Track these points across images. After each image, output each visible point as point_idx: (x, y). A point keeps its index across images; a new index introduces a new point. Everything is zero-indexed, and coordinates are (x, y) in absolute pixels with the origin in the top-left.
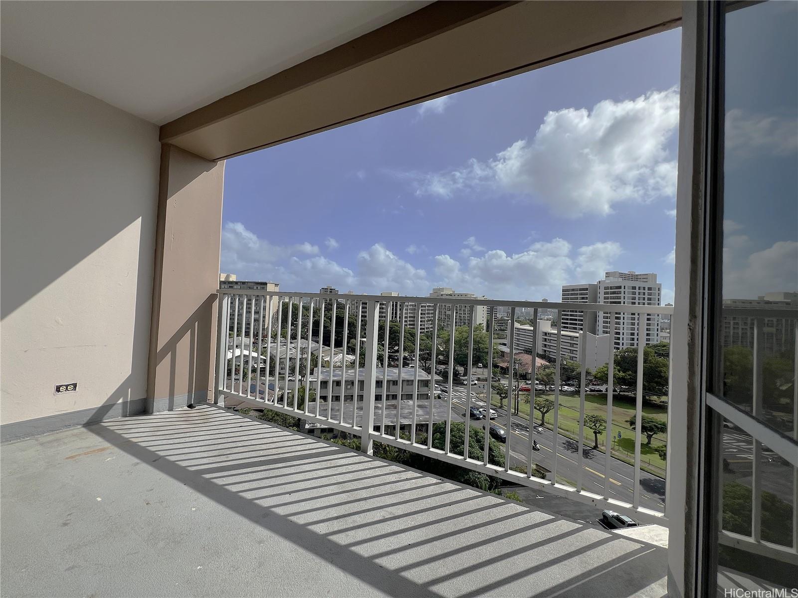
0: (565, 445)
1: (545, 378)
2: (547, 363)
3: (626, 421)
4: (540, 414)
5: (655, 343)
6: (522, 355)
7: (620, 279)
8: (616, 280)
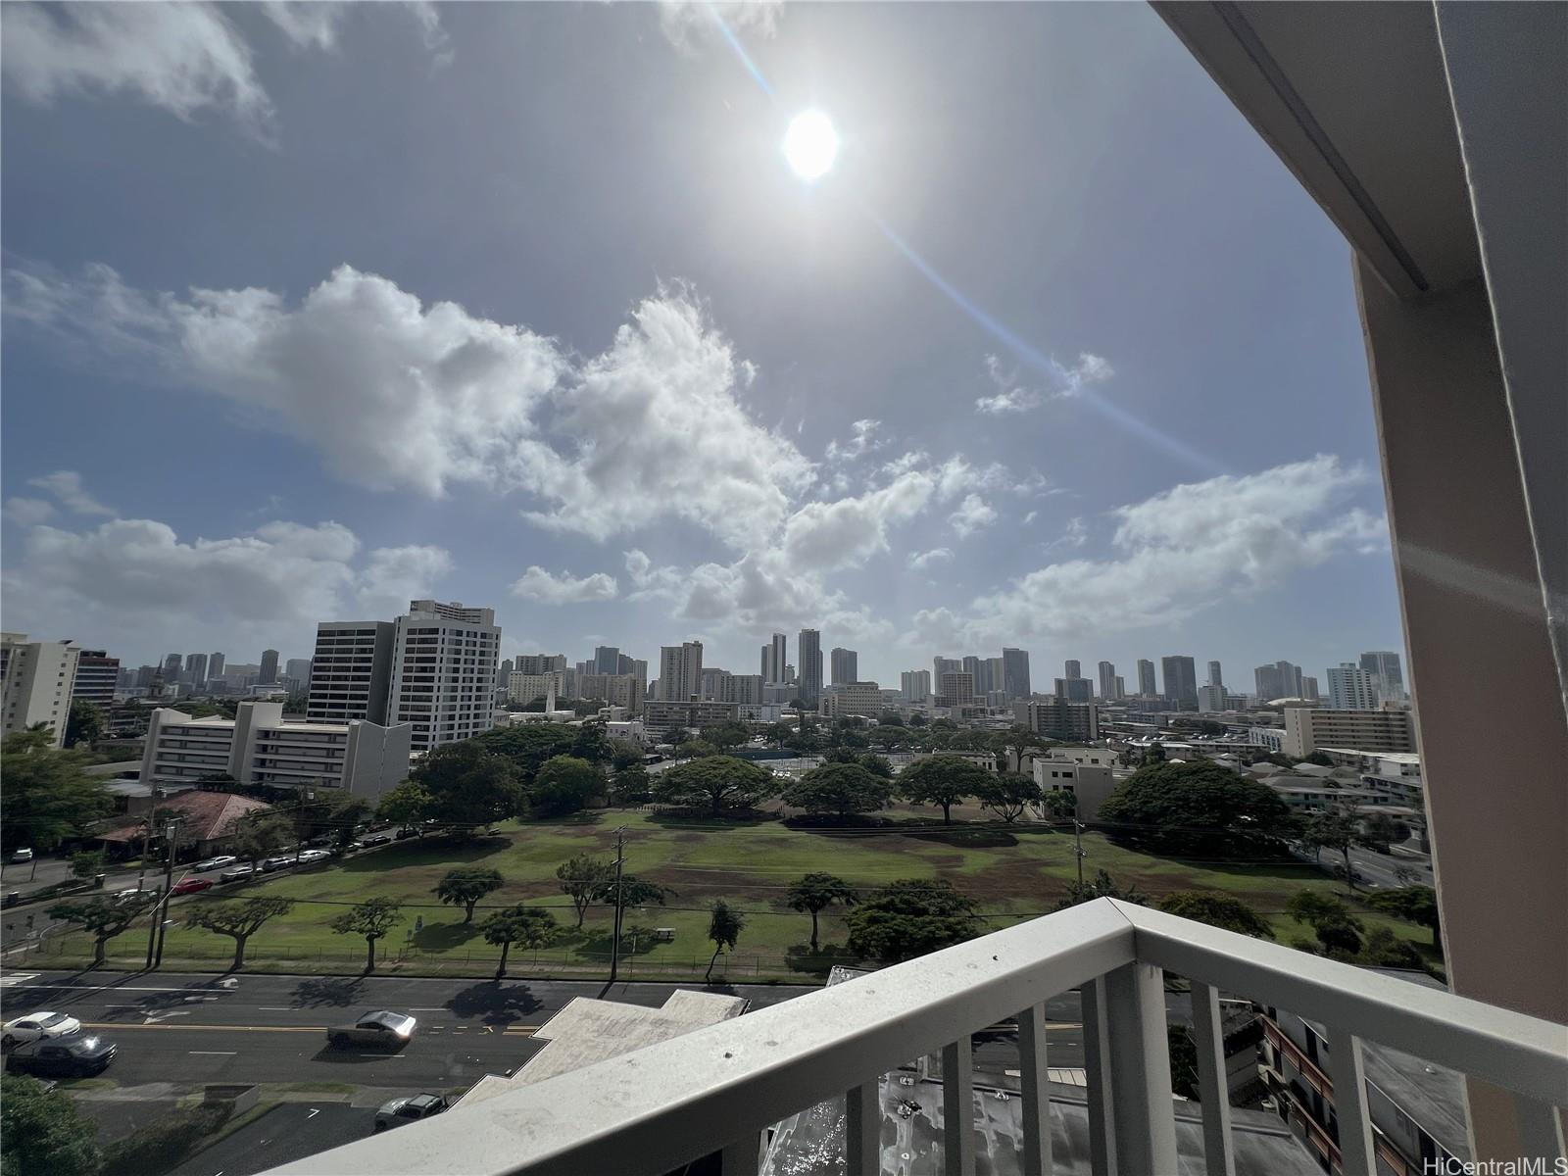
0: (296, 997)
1: (254, 844)
2: (266, 806)
3: (433, 891)
4: (232, 944)
5: (486, 729)
6: (190, 796)
7: (438, 617)
8: (430, 616)
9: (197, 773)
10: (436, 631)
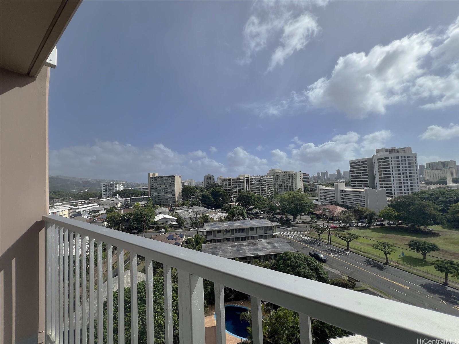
0: (365, 263)
1: (346, 219)
2: (346, 210)
3: (406, 245)
4: (346, 243)
5: (417, 191)
6: (329, 205)
7: (388, 153)
8: (385, 153)
9: (329, 200)
10: (388, 158)
